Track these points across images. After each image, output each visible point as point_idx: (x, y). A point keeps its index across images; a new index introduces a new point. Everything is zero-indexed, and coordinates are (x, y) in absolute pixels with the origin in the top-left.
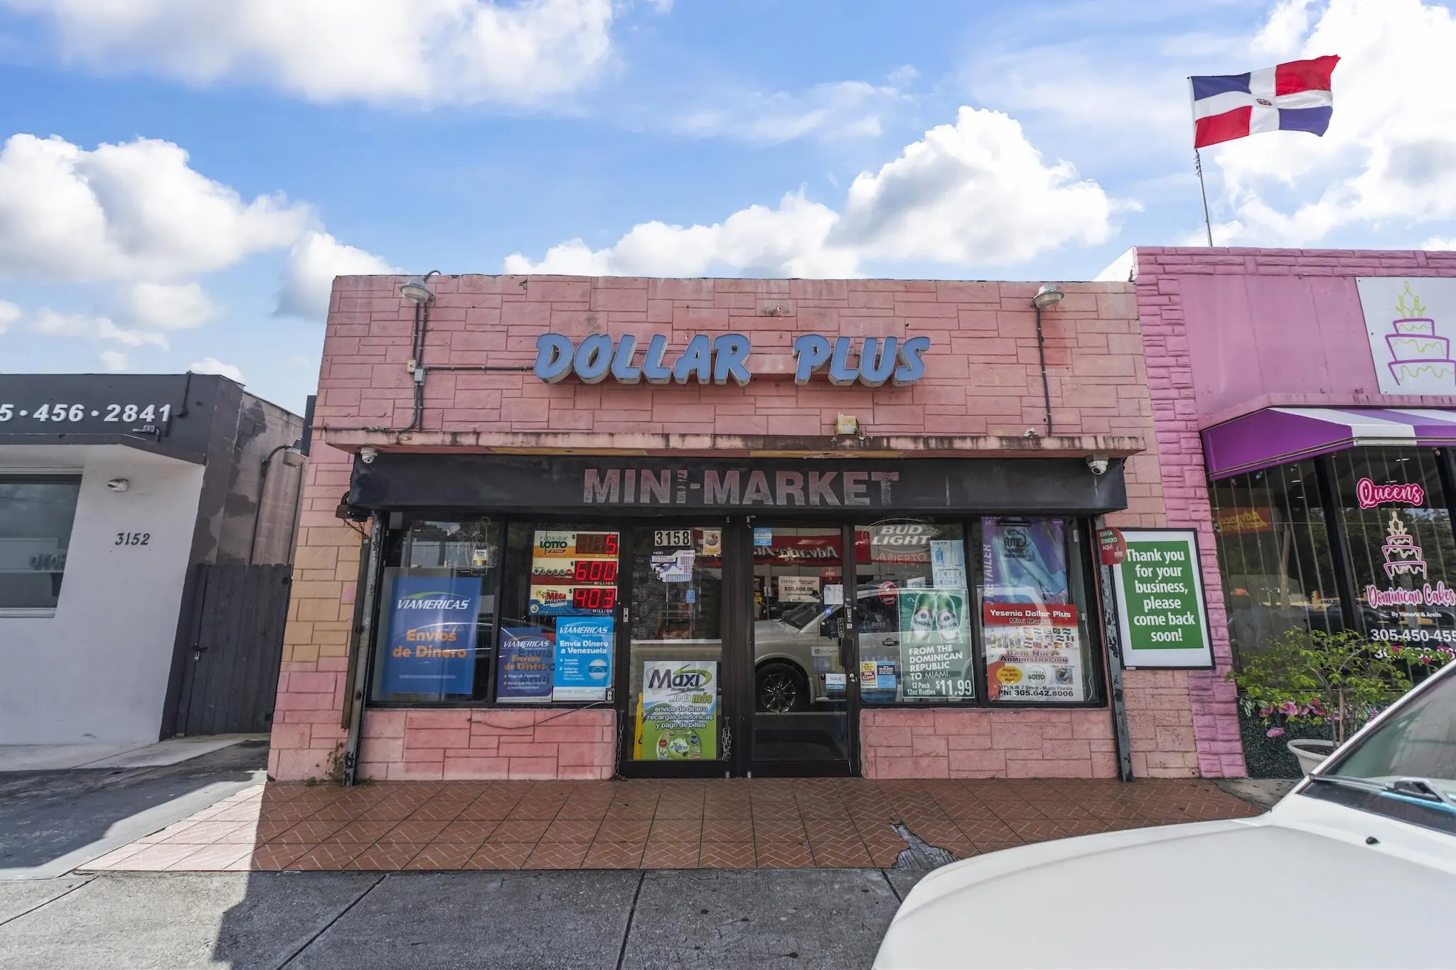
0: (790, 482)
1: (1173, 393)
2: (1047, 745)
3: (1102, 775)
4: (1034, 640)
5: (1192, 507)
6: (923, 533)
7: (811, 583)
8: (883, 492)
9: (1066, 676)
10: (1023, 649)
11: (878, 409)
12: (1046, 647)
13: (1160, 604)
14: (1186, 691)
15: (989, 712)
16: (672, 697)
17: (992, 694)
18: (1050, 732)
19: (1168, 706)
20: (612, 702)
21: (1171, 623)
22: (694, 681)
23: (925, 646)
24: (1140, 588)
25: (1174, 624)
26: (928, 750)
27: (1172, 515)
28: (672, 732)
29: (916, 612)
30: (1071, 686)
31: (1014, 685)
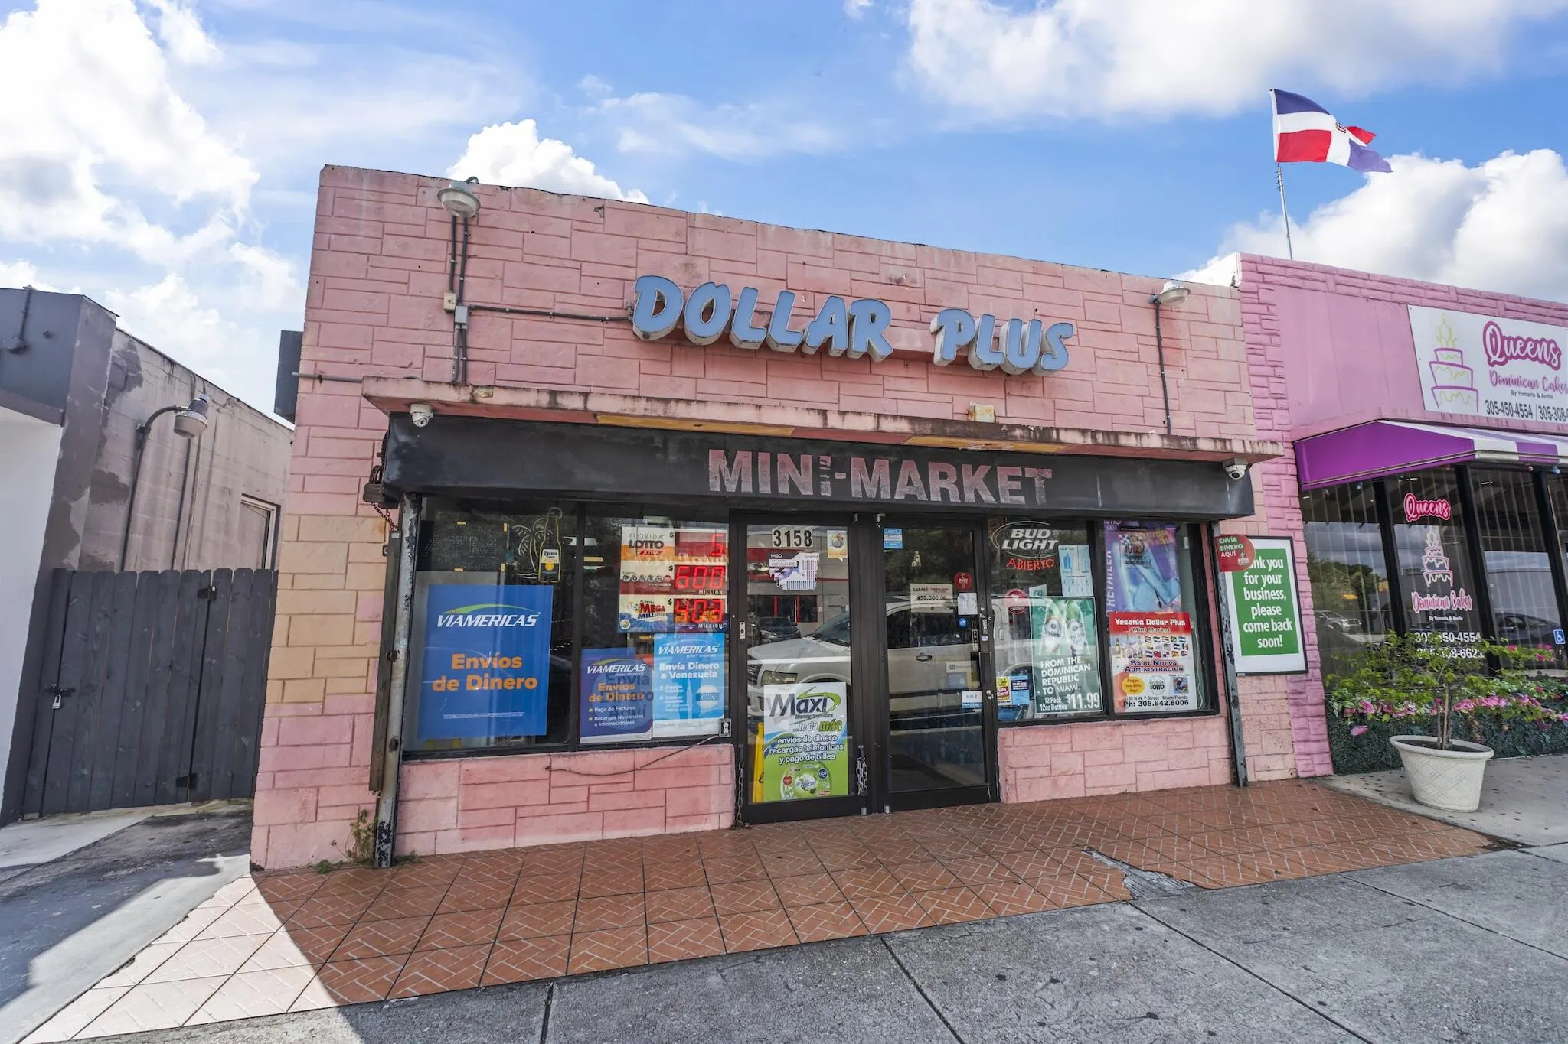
0: (943, 476)
1: (1271, 403)
2: (1172, 754)
3: (1219, 783)
4: (1154, 650)
5: (1287, 516)
6: (1051, 537)
7: (944, 590)
8: (1037, 490)
9: (1182, 685)
10: (1145, 659)
11: (1010, 399)
12: (1165, 656)
13: (1265, 610)
14: (1285, 696)
15: (1121, 725)
16: (796, 726)
18: (1175, 742)
19: (1270, 710)
20: (728, 736)
21: (1273, 629)
22: (820, 706)
23: (1056, 657)
24: (1249, 595)
25: (1276, 630)
26: (1065, 769)
27: (1272, 523)
28: (796, 767)
29: (1047, 623)
30: (1186, 695)
31: (1137, 696)
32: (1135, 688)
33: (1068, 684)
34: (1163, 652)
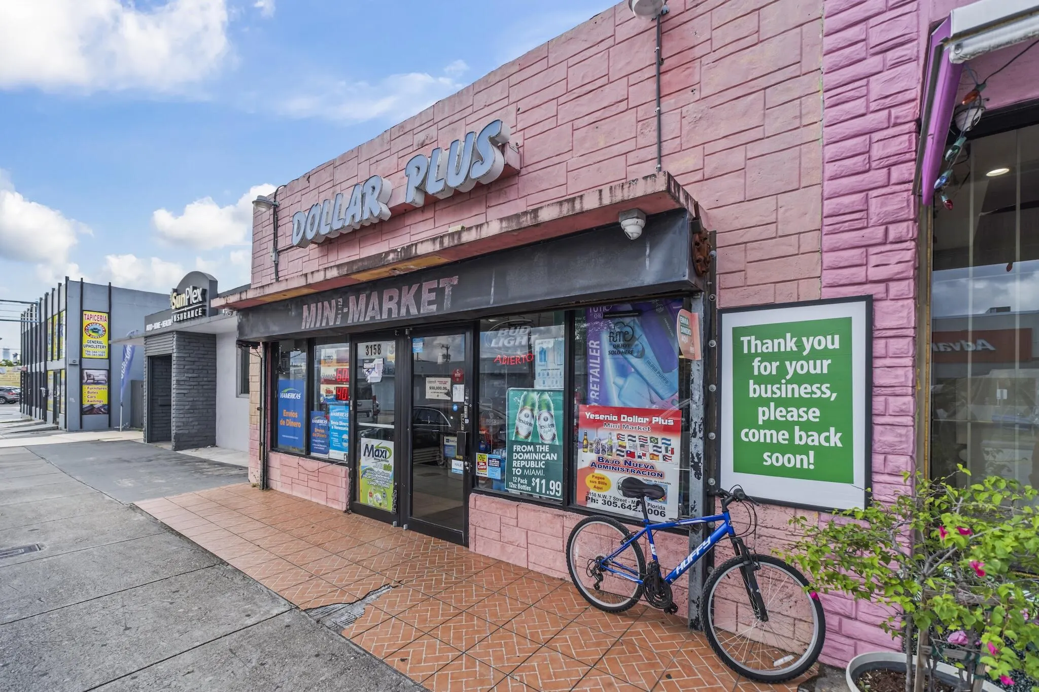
0: (391, 298)
4: (628, 449)
5: (874, 260)
7: (445, 383)
10: (614, 457)
12: (640, 457)
13: (784, 413)
15: (564, 516)
17: (579, 498)
20: (348, 462)
21: (797, 442)
23: (527, 444)
24: (755, 390)
25: (803, 443)
26: (511, 539)
27: (830, 276)
28: (375, 488)
29: (521, 412)
30: (663, 505)
31: (602, 493)
32: (600, 486)
33: (535, 469)
34: (639, 452)
